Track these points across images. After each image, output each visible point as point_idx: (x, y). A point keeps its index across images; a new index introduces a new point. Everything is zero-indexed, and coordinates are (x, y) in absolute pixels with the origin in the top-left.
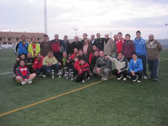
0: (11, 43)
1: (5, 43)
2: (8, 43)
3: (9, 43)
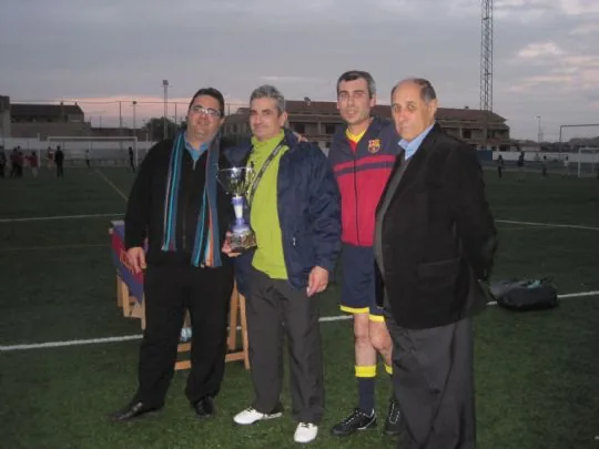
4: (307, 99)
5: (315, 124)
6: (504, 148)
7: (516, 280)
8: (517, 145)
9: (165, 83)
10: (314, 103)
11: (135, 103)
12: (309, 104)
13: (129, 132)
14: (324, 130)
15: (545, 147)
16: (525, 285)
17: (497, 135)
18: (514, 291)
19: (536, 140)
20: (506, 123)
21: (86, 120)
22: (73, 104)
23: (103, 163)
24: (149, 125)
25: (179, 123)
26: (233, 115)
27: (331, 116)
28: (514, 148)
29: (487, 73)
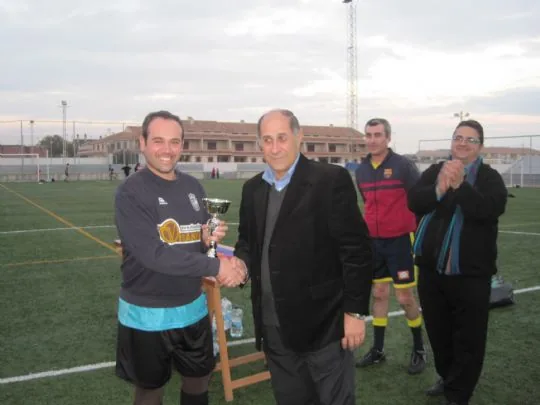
0: (242, 159)
1: (224, 159)
2: (233, 159)
3: (236, 160)
4: (190, 118)
5: (198, 141)
9: (64, 103)
10: (196, 122)
11: (32, 122)
12: (192, 123)
13: (27, 150)
14: (206, 145)
23: (5, 179)
24: (43, 142)
27: (212, 133)
29: (353, 96)
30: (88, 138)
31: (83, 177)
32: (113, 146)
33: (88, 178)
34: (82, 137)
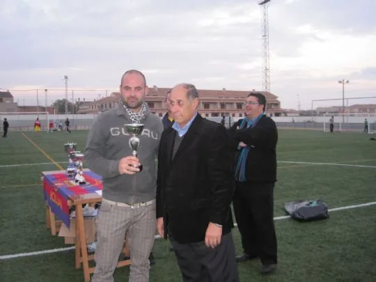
5: (160, 102)
6: (277, 115)
7: (301, 201)
8: (285, 113)
9: (66, 78)
10: (159, 89)
11: (46, 90)
12: (156, 90)
13: (43, 109)
15: (302, 114)
16: (308, 205)
17: (273, 107)
18: (302, 209)
19: (297, 110)
20: (278, 99)
21: (15, 101)
22: (6, 91)
23: (26, 129)
24: (55, 104)
25: (75, 102)
26: (108, 97)
28: (283, 114)
29: (266, 69)
30: (86, 101)
31: (79, 128)
32: (102, 106)
33: (83, 128)
34: (82, 100)
